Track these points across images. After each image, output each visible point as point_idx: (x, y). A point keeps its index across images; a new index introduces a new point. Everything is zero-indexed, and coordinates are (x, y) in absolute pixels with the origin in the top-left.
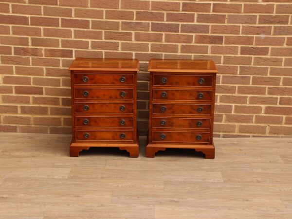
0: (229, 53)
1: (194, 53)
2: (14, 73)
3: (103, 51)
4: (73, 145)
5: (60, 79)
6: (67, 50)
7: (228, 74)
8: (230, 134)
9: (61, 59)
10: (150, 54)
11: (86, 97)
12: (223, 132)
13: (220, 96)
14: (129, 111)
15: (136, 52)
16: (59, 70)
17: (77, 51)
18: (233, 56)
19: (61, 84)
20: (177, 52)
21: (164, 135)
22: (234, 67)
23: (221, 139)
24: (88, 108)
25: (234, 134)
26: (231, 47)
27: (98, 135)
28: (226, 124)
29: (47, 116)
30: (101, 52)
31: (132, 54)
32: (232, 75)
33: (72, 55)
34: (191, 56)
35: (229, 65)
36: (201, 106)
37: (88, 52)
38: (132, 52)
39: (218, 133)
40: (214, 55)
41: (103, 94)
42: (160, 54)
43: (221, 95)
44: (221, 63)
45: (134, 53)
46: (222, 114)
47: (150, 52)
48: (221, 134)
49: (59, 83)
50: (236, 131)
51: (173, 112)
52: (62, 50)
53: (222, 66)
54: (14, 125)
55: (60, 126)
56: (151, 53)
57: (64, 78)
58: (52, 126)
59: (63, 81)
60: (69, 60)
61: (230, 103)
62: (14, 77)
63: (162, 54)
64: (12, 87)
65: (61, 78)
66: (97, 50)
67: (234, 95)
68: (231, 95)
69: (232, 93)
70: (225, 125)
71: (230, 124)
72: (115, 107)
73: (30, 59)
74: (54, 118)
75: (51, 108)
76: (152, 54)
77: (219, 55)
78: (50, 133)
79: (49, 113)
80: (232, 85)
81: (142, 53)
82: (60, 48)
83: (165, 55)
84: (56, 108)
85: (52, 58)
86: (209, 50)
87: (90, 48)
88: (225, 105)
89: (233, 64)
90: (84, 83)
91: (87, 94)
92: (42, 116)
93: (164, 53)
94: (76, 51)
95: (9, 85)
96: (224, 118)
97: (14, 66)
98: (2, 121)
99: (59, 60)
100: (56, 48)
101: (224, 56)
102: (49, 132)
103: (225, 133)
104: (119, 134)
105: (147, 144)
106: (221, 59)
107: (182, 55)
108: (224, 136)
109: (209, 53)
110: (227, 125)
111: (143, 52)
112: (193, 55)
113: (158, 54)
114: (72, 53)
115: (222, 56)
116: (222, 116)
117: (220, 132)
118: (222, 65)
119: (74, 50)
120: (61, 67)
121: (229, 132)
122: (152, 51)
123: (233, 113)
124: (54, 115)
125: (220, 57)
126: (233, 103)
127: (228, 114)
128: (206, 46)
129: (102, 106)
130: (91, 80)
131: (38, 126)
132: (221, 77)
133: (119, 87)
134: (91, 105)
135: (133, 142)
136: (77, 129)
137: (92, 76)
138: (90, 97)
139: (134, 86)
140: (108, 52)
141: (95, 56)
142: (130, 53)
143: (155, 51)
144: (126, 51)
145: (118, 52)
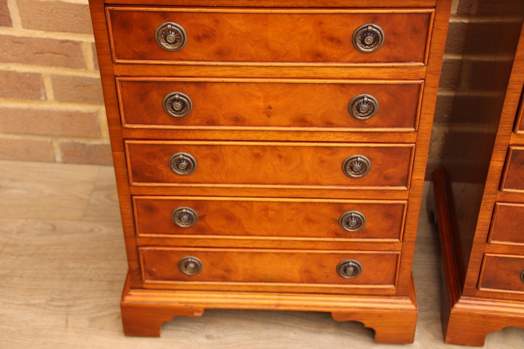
4: (136, 297)
11: (177, 121)
14: (388, 180)
24: (190, 167)
27: (241, 264)
29: (44, 106)
41: (261, 104)
55: (96, 138)
58: (65, 140)
72: (322, 162)
74: (70, 115)
75: (55, 79)
78: (65, 162)
79: (50, 94)
84: (74, 78)
90: (163, 53)
91: (184, 104)
92: (24, 105)
102: (59, 158)
104: (332, 264)
105: (455, 300)
124: (70, 101)
129: (257, 156)
130: (198, 39)
131: (17, 137)
133: (345, 75)
134: (205, 152)
135: (394, 292)
136: (145, 242)
137: (207, 22)
138: (197, 121)
139: (424, 69)
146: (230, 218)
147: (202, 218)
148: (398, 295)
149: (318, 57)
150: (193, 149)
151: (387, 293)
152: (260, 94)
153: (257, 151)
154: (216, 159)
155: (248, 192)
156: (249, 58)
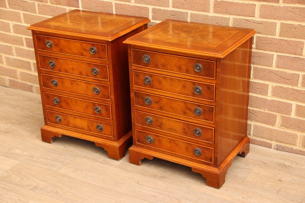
0: (290, 19)
1: (234, 15)
2: (23, 21)
3: (113, 2)
7: (287, 53)
8: (288, 146)
9: (67, 8)
10: (171, 11)
11: (52, 69)
12: (276, 141)
13: (273, 87)
15: (153, 7)
18: (296, 23)
20: (208, 11)
21: (152, 138)
22: (297, 42)
23: (272, 151)
24: (56, 84)
25: (295, 148)
26: (294, 8)
27: (72, 121)
28: (282, 130)
31: (147, 9)
32: (293, 56)
33: (78, 4)
34: (229, 18)
35: (290, 39)
36: (199, 106)
37: (96, 2)
38: (148, 6)
39: (268, 141)
40: (264, 20)
41: (71, 67)
42: (184, 13)
43: (275, 84)
44: (275, 35)
45: (150, 8)
46: (275, 113)
47: (170, 8)
48: (274, 143)
50: (298, 145)
51: (161, 108)
53: (276, 39)
54: (30, 84)
56: (173, 9)
61: (288, 99)
62: (23, 26)
63: (187, 13)
64: (21, 38)
66: (106, 1)
67: (295, 88)
68: (290, 87)
69: (292, 85)
70: (280, 131)
71: (288, 131)
72: (88, 88)
73: (36, 5)
76: (174, 11)
77: (273, 21)
80: (293, 72)
81: (160, 9)
83: (191, 14)
85: (58, 6)
86: (257, 12)
88: (279, 102)
89: (295, 37)
90: (47, 49)
91: (53, 64)
93: (190, 12)
95: (19, 36)
96: (278, 120)
97: (22, 13)
98: (19, 77)
101: (282, 24)
103: (279, 144)
104: (94, 125)
106: (275, 28)
107: (215, 17)
108: (278, 148)
109: (256, 16)
110: (283, 132)
111: (162, 8)
112: (232, 17)
113: (181, 13)
114: (78, 1)
115: (278, 23)
116: (275, 117)
117: (271, 140)
118: (277, 37)
121: (287, 143)
122: (174, 7)
123: (293, 115)
125: (275, 24)
126: (293, 100)
127: (285, 115)
128: (252, 4)
129: (72, 84)
130: (55, 45)
132: (275, 58)
133: (90, 61)
134: (59, 80)
135: (113, 139)
136: (47, 108)
137: (57, 41)
138: (57, 70)
139: (108, 62)
140: (118, 4)
141: (104, 8)
142: (146, 7)
143: (177, 8)
144: (141, 3)
145: (131, 4)
146: (67, 103)
147: (60, 102)
148: (114, 140)
149: (82, 55)
150: (57, 78)
151: (111, 139)
152: (70, 64)
153: (72, 82)
154: (62, 83)
155: (71, 95)
156: (67, 53)
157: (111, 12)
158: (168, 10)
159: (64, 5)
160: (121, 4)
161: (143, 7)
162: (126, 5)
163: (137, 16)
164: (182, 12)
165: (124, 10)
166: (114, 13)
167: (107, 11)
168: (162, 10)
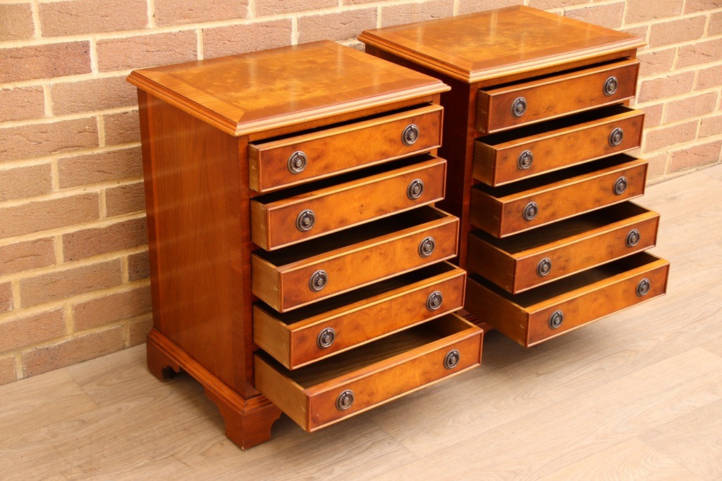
3: (197, 28)
5: (48, 166)
6: (67, 45)
9: (45, 84)
10: (342, 14)
15: (300, 15)
16: (43, 130)
17: (107, 42)
19: (55, 182)
30: (192, 32)
31: (287, 25)
33: (88, 61)
37: (144, 41)
38: (288, 16)
42: (370, 10)
45: (294, 18)
47: (340, 8)
49: (48, 181)
52: (49, 48)
55: (60, 337)
56: (346, 9)
57: (67, 156)
59: (60, 171)
60: (79, 84)
63: (376, 10)
65: (52, 160)
66: (175, 30)
75: (24, 284)
76: (349, 12)
78: (27, 377)
79: (17, 303)
81: (318, 17)
82: (39, 40)
83: (384, 9)
85: (10, 86)
87: (151, 23)
93: (380, 6)
94: (99, 44)
99: (40, 91)
100: (20, 44)
102: (20, 375)
107: (428, 3)
111: (321, 13)
113: (364, 12)
114: (87, 52)
119: (93, 39)
120: (50, 118)
140: (213, 29)
141: (171, 52)
142: (284, 21)
143: (355, 3)
144: (271, 14)
145: (246, 22)
157: (192, 58)
158: (334, 15)
159: (35, 78)
160: (220, 28)
161: (277, 21)
162: (232, 27)
163: (261, 48)
164: (365, 10)
165: (227, 42)
166: (200, 57)
167: (179, 59)
168: (322, 17)
